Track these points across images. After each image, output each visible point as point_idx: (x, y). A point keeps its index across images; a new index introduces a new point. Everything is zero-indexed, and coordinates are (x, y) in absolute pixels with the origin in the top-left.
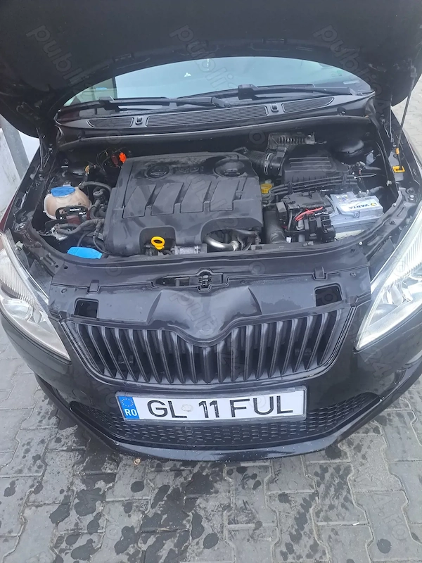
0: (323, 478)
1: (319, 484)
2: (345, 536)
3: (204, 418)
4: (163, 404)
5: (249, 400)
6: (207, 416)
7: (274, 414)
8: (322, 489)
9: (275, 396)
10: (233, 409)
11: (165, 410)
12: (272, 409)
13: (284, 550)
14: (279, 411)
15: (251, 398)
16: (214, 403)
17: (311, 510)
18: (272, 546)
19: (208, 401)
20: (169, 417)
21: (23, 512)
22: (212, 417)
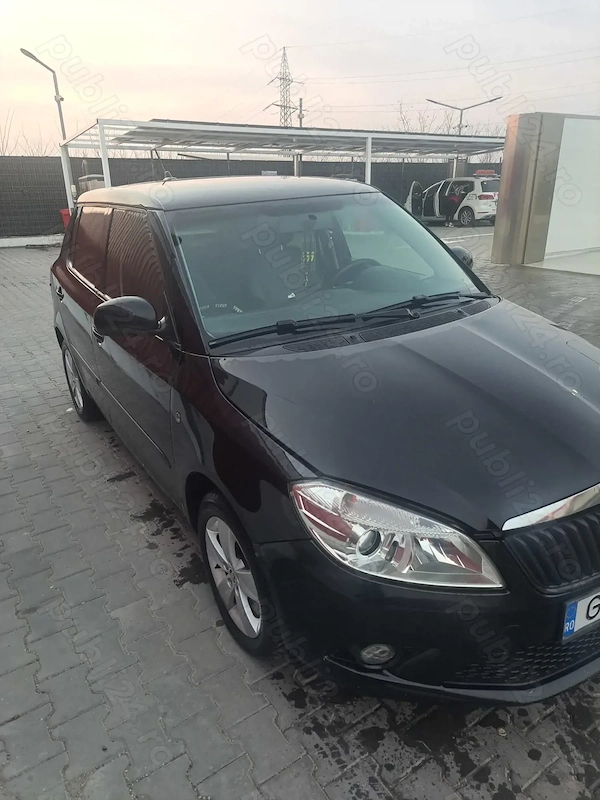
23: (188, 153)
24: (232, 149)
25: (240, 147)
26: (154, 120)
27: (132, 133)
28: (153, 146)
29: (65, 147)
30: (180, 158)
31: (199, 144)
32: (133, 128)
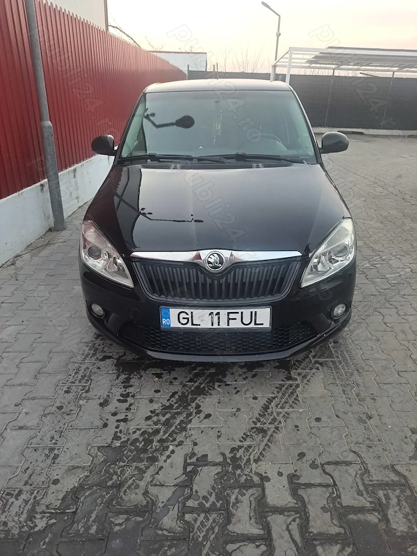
0: (281, 389)
1: (278, 392)
2: (293, 416)
3: (210, 326)
4: (187, 314)
5: (238, 313)
6: (212, 325)
7: (252, 325)
8: (280, 395)
9: (254, 310)
10: (229, 319)
11: (188, 319)
12: (251, 322)
13: (255, 420)
14: (256, 324)
15: (240, 311)
16: (218, 314)
17: (272, 404)
18: (247, 419)
19: (215, 312)
20: (189, 325)
21: (78, 402)
22: (216, 326)
23: (366, 72)
24: (395, 69)
25: (401, 68)
26: (331, 48)
27: (316, 57)
28: (334, 66)
29: (275, 66)
30: (362, 75)
31: (368, 65)
32: (317, 53)
